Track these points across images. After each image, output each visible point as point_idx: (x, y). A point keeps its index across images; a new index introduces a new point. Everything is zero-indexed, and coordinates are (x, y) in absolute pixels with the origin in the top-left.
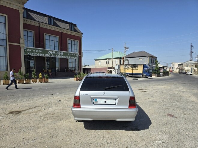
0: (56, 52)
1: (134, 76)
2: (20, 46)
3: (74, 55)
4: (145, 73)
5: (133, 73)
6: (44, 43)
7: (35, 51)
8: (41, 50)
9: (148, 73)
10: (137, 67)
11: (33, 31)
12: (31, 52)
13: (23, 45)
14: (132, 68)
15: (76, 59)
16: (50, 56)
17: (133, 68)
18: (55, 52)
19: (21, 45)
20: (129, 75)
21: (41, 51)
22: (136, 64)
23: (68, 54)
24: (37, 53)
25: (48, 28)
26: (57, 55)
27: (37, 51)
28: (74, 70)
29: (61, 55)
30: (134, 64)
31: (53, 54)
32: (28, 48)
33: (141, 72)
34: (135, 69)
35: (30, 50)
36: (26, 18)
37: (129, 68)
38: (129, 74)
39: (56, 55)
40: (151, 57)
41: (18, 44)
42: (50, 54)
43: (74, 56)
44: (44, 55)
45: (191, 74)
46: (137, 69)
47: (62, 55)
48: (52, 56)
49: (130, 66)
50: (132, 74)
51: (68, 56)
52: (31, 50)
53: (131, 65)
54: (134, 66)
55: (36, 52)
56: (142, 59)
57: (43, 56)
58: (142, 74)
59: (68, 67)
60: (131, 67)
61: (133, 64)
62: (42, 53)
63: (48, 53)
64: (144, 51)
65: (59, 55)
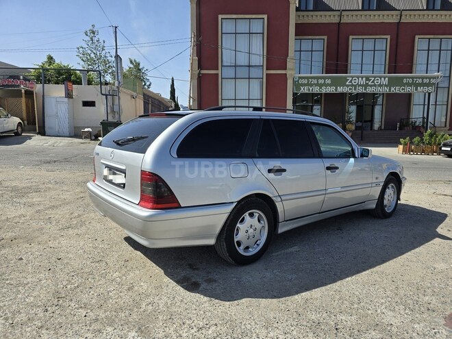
0: (368, 79)
2: (286, 74)
3: (425, 81)
6: (347, 61)
7: (315, 81)
8: (328, 78)
11: (322, 37)
12: (308, 84)
13: (293, 72)
15: (429, 94)
16: (350, 89)
18: (364, 79)
19: (289, 72)
21: (329, 81)
23: (405, 81)
24: (321, 86)
25: (363, 20)
26: (371, 86)
27: (320, 81)
28: (423, 126)
29: (380, 85)
31: (360, 85)
32: (302, 78)
35: (305, 81)
36: (311, 11)
39: (367, 85)
41: (283, 72)
42: (352, 85)
43: (423, 85)
44: (336, 90)
47: (386, 85)
48: (355, 89)
51: (404, 85)
52: (308, 81)
55: (317, 85)
57: (335, 92)
59: (408, 118)
62: (330, 85)
63: (347, 83)
65: (375, 85)
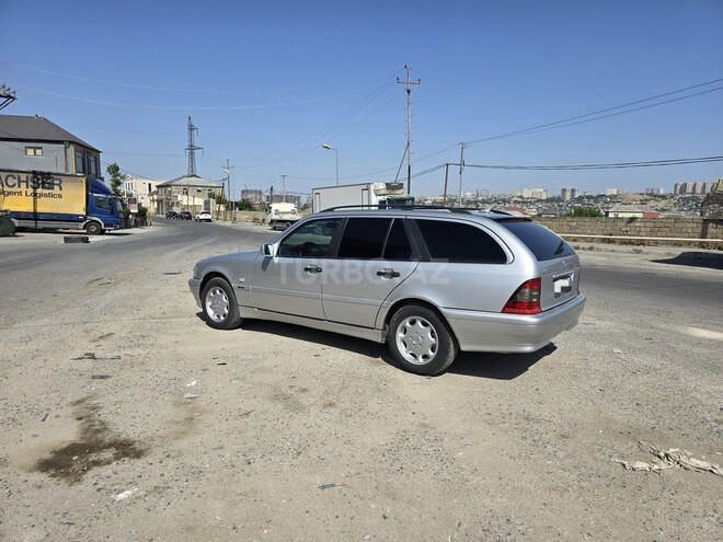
1: (41, 224)
4: (98, 213)
5: (39, 210)
9: (112, 213)
10: (56, 188)
14: (31, 190)
17: (35, 188)
20: (17, 223)
22: (49, 173)
30: (42, 174)
33: (79, 208)
34: (46, 195)
37: (16, 189)
38: (18, 215)
40: (82, 149)
45: (209, 220)
46: (60, 196)
49: (20, 181)
50: (35, 216)
53: (23, 177)
54: (42, 180)
56: (39, 152)
58: (86, 218)
60: (23, 185)
61: (34, 172)
64: (45, 119)
